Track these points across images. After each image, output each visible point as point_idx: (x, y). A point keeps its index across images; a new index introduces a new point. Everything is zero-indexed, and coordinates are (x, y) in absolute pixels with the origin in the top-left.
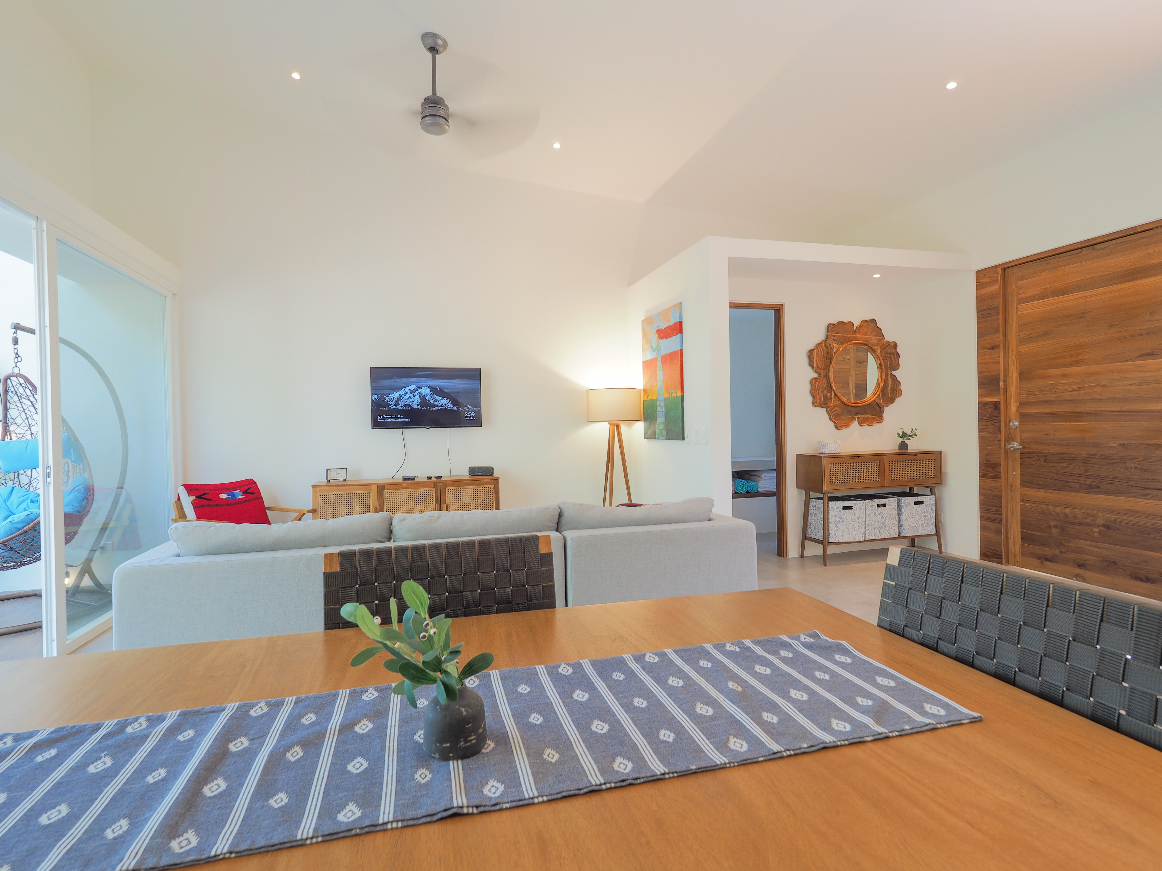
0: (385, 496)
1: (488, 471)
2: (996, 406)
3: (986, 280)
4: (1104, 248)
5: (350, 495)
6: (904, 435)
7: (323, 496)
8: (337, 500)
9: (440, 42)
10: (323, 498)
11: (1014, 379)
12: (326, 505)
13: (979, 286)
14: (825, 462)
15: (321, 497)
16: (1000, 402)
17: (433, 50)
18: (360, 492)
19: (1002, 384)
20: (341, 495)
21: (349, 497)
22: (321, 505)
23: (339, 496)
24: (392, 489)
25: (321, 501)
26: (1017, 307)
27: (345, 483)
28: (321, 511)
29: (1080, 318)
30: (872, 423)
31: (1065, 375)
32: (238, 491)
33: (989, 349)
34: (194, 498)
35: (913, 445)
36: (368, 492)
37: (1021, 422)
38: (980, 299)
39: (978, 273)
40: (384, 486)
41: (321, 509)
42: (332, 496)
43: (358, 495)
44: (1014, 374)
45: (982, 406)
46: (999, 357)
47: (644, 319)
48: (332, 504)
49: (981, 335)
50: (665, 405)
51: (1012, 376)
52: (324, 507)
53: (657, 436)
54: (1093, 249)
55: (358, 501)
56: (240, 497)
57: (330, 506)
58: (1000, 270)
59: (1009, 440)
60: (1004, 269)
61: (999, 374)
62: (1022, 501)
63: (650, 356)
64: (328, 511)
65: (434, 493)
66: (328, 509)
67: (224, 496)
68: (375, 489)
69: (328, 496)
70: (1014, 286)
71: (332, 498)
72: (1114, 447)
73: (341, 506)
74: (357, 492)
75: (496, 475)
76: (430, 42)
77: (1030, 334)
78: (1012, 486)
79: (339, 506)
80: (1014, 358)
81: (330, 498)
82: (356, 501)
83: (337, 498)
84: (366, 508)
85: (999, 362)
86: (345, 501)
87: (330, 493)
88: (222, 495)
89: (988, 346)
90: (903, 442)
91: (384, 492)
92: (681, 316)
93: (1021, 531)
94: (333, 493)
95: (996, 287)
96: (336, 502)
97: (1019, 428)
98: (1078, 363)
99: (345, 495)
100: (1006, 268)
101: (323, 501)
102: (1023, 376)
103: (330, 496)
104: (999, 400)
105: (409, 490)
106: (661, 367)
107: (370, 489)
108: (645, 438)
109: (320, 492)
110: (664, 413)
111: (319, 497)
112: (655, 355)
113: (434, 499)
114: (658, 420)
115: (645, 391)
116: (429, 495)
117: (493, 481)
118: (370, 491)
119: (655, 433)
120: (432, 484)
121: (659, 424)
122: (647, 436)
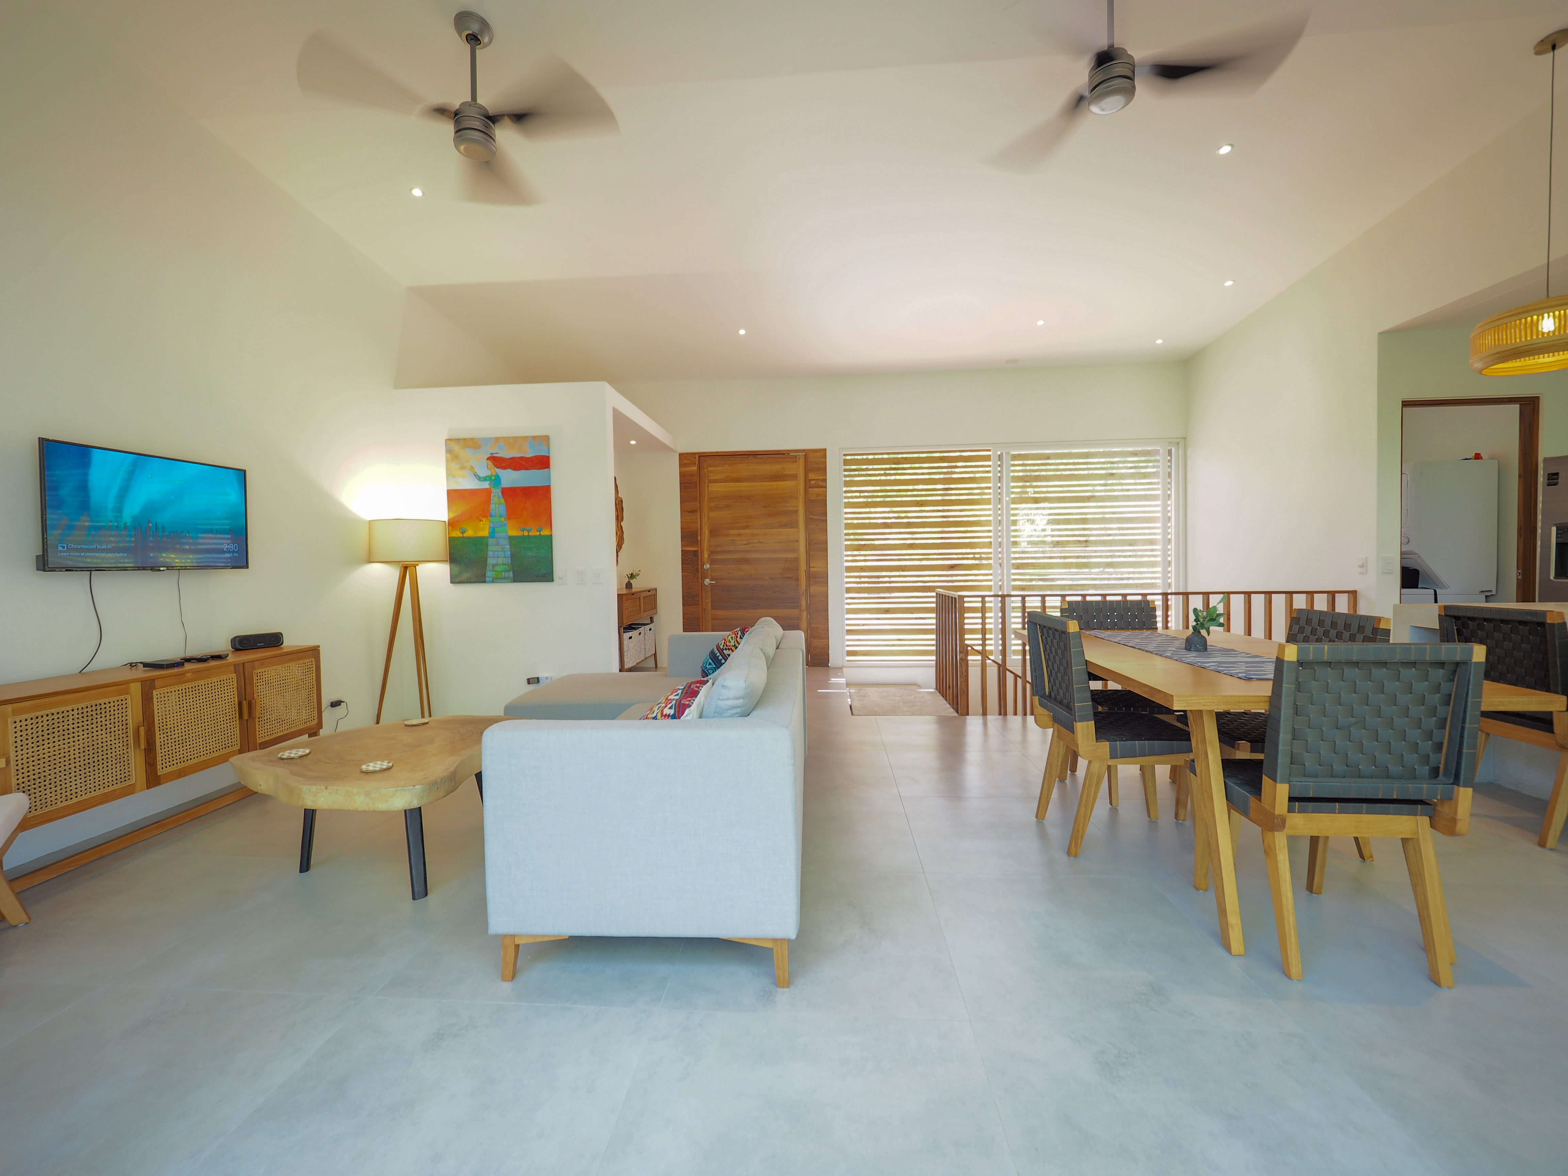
0: (155, 700)
1: (273, 640)
2: (695, 553)
3: (686, 462)
4: (761, 459)
5: (85, 710)
6: (630, 576)
7: (24, 723)
8: (56, 725)
10: (24, 728)
11: (706, 534)
12: (30, 741)
13: (681, 465)
15: (18, 724)
16: (698, 551)
18: (107, 701)
19: (699, 538)
20: (65, 714)
22: (20, 744)
23: (60, 716)
24: (171, 685)
25: (19, 733)
26: (708, 485)
28: (19, 758)
29: (749, 499)
31: (739, 535)
33: (689, 512)
36: (122, 697)
37: (711, 565)
38: (682, 475)
39: (681, 455)
40: (154, 681)
41: (20, 752)
42: (45, 718)
43: (103, 706)
44: (706, 531)
45: (684, 553)
46: (697, 518)
47: (446, 438)
48: (46, 736)
49: (683, 501)
50: (511, 544)
51: (705, 533)
52: (25, 747)
53: (488, 579)
54: (755, 457)
55: (103, 719)
57: (41, 743)
58: (697, 456)
59: (704, 578)
60: (699, 457)
61: (697, 531)
62: (712, 619)
63: (468, 483)
64: (36, 754)
65: (235, 683)
66: (35, 749)
68: (135, 689)
69: (35, 721)
70: (705, 470)
71: (45, 723)
72: (768, 580)
73: (66, 737)
74: (102, 701)
75: (290, 642)
77: (717, 505)
78: (705, 610)
79: (62, 738)
80: (706, 520)
81: (40, 724)
82: (99, 720)
83: (55, 721)
84: (120, 732)
85: (697, 522)
86: (76, 725)
87: (39, 714)
89: (689, 509)
90: (629, 582)
91: (155, 693)
92: (549, 450)
94: (48, 712)
95: (695, 468)
96: (56, 730)
97: (709, 570)
98: (747, 527)
99: (75, 712)
100: (701, 456)
101: (24, 733)
102: (713, 533)
103: (40, 720)
104: (695, 549)
105: (197, 683)
106: (503, 501)
107: (127, 692)
108: (451, 583)
109: (15, 713)
110: (509, 553)
111: (11, 727)
112: (486, 485)
113: (236, 693)
114: (491, 561)
115: (452, 524)
116: (229, 687)
117: (314, 652)
118: (126, 696)
119: (484, 575)
120: (232, 668)
121: (494, 566)
122: (455, 580)
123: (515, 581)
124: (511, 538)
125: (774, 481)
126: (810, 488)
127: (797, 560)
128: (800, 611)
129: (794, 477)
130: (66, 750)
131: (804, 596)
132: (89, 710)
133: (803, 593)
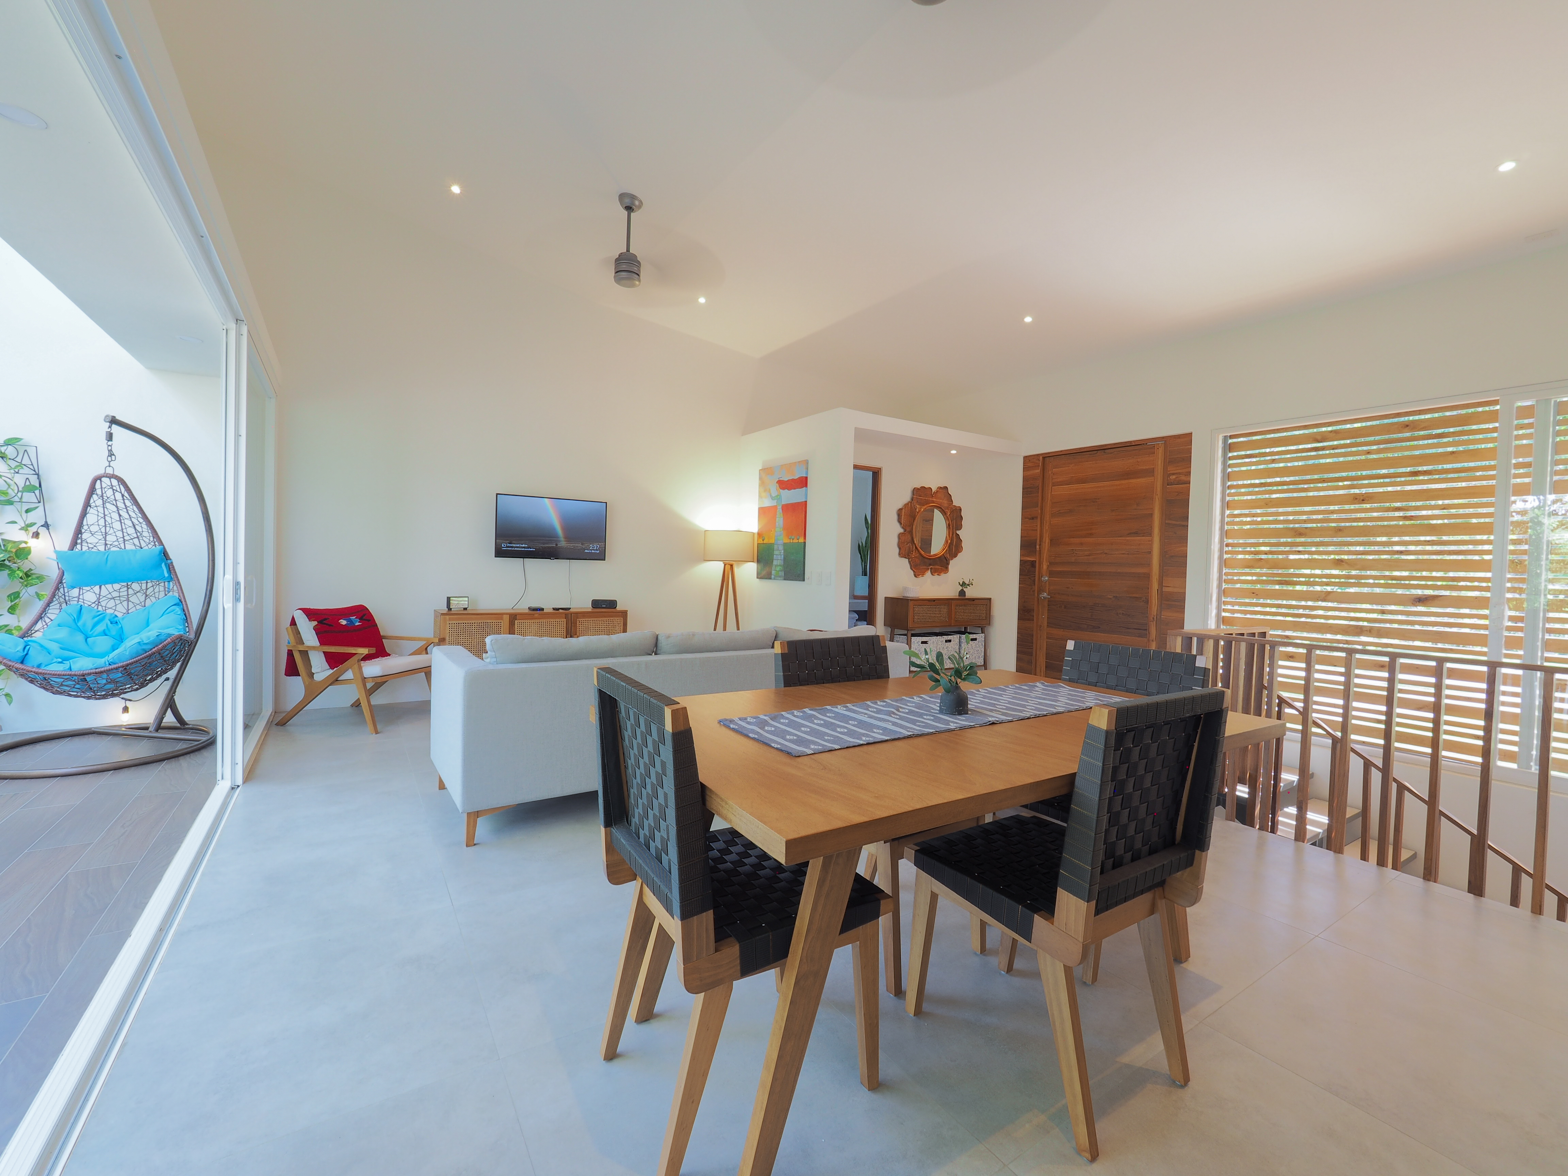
0: (516, 626)
1: (612, 604)
2: (1033, 564)
3: (1030, 465)
4: (1111, 453)
5: (480, 624)
6: (963, 584)
7: (453, 625)
8: (467, 629)
9: (637, 203)
10: (453, 627)
11: (1047, 544)
12: (455, 634)
13: (1025, 469)
14: (911, 603)
15: (451, 625)
16: (1035, 561)
17: (629, 209)
18: (491, 621)
19: (1038, 547)
20: (471, 624)
21: (480, 626)
22: (451, 634)
23: (469, 625)
24: (526, 619)
25: (451, 629)
26: (1051, 488)
27: (465, 612)
29: (1094, 502)
30: (941, 573)
31: (1082, 544)
32: (354, 617)
33: (1030, 519)
34: (315, 623)
35: (970, 593)
36: (499, 621)
37: (1049, 577)
38: (1025, 479)
39: (1025, 458)
40: (516, 615)
41: (450, 638)
42: (462, 625)
43: (489, 624)
44: (1047, 540)
45: (1023, 563)
46: (1037, 526)
47: (761, 469)
48: (462, 633)
49: (1024, 507)
50: (784, 550)
51: (1045, 541)
52: (453, 636)
53: (773, 576)
54: (1105, 452)
55: (489, 630)
56: (357, 624)
57: (460, 635)
58: (1041, 458)
59: (1040, 591)
60: (1044, 458)
61: (1038, 539)
62: (1047, 638)
63: (768, 503)
65: (564, 622)
66: (457, 638)
67: (343, 622)
68: (506, 619)
70: (1050, 472)
71: (462, 627)
72: (1110, 598)
73: (471, 635)
74: (488, 621)
75: (619, 608)
76: (627, 201)
77: (1059, 511)
78: (1041, 626)
79: (469, 635)
80: (1047, 527)
81: (460, 627)
82: (487, 630)
83: (467, 627)
85: (1036, 530)
86: (476, 630)
88: (341, 620)
89: (1029, 517)
90: (962, 590)
91: (516, 622)
92: (807, 473)
93: (1046, 661)
94: (464, 622)
95: (1037, 471)
97: (1048, 582)
98: (1090, 535)
99: (476, 624)
100: (1046, 457)
101: (453, 630)
102: (1054, 542)
103: (460, 625)
104: (1035, 560)
105: (541, 621)
106: (782, 514)
107: (502, 619)
108: (757, 578)
109: (450, 620)
110: (783, 556)
111: (448, 625)
112: (774, 503)
113: (565, 630)
114: (775, 563)
115: (760, 534)
116: (561, 626)
117: (624, 614)
118: (501, 621)
119: (770, 574)
120: (564, 615)
121: (776, 566)
122: (760, 576)
123: (785, 580)
124: (785, 544)
125: (1125, 479)
126: (1168, 485)
127: (1147, 577)
128: (1149, 640)
129: (1151, 472)
130: (470, 641)
131: (1155, 622)
132: (482, 624)
133: (1153, 619)
